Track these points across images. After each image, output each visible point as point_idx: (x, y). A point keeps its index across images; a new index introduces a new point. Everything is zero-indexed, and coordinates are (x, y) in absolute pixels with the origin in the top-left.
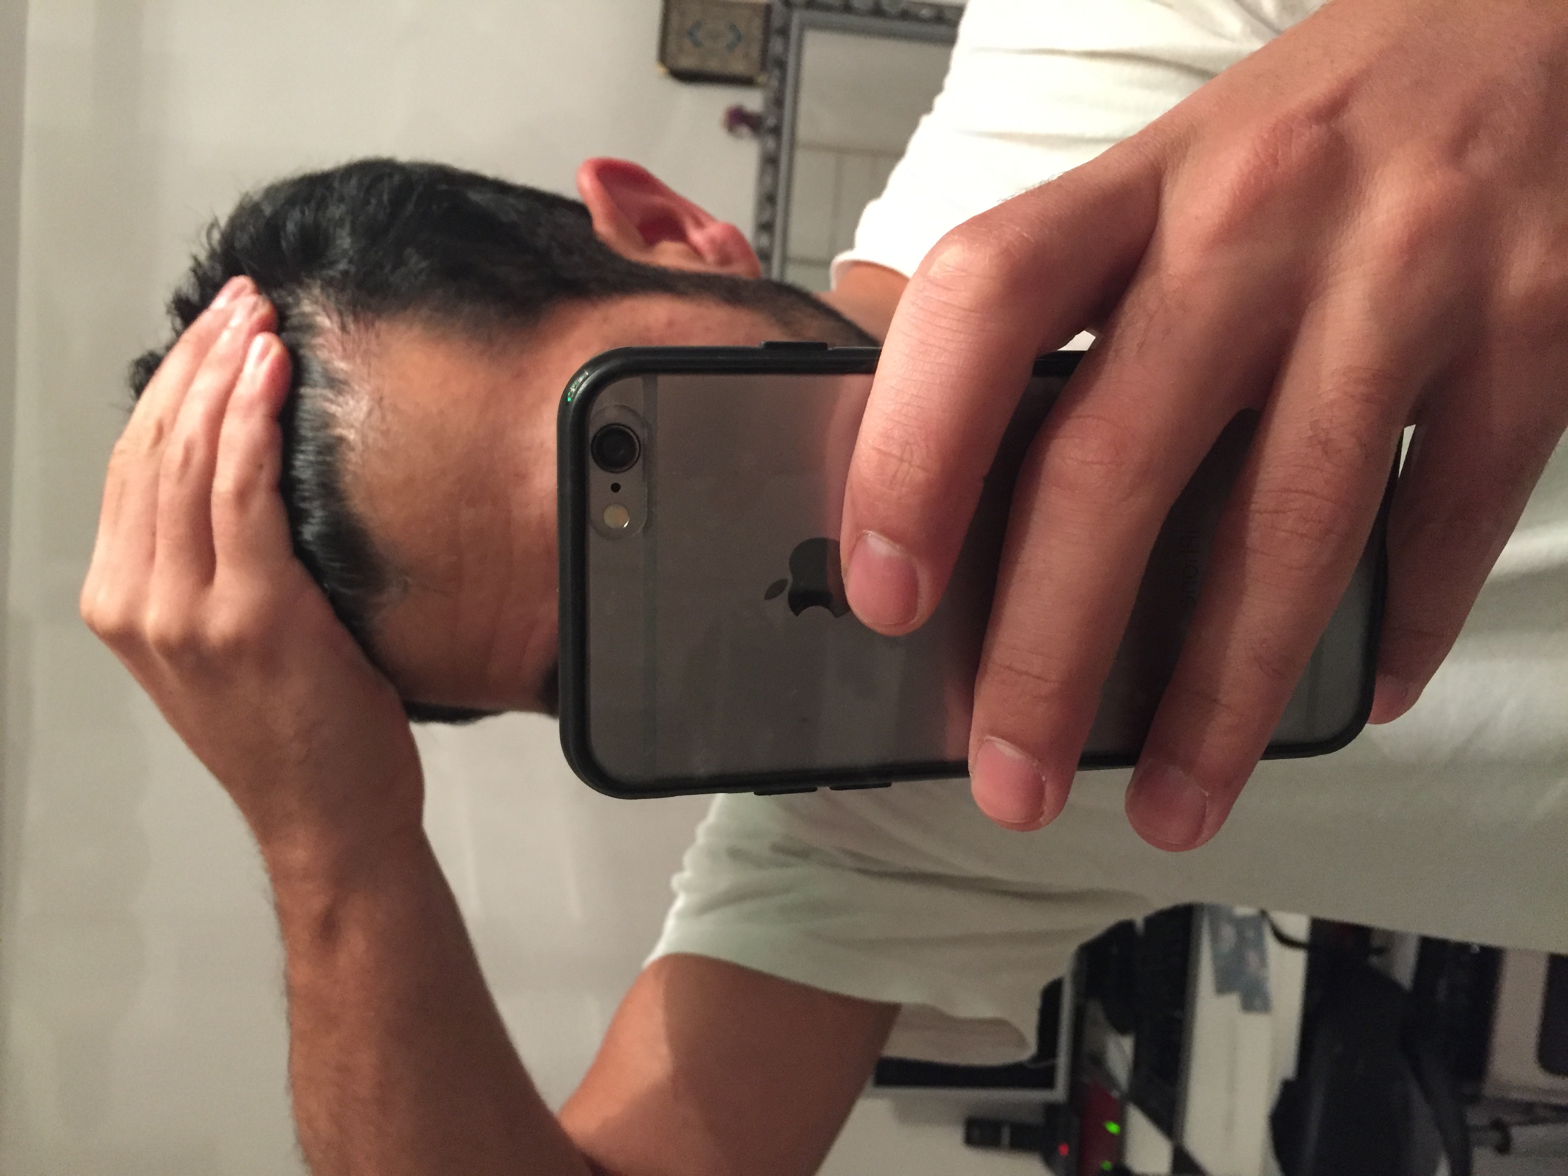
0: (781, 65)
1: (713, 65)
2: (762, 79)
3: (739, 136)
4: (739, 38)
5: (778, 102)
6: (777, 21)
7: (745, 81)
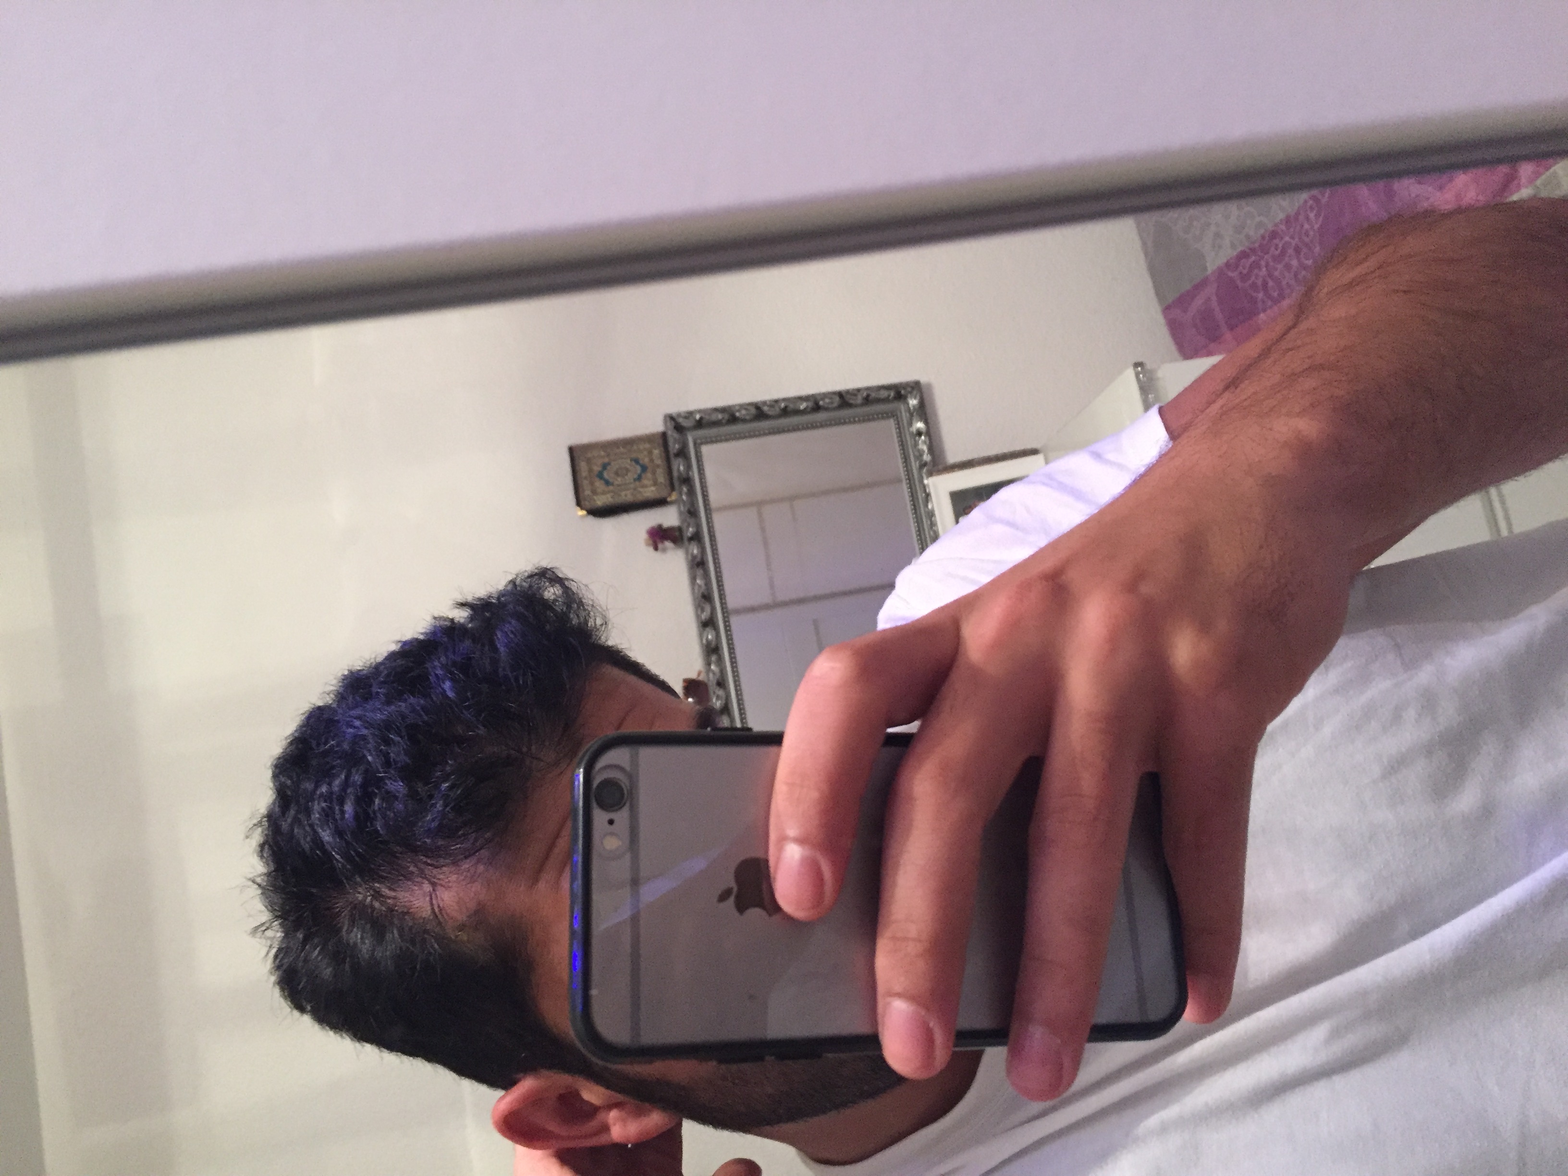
0: (687, 480)
1: (626, 497)
2: (674, 497)
3: (664, 550)
4: (644, 469)
5: (692, 513)
6: (674, 447)
7: (660, 503)
